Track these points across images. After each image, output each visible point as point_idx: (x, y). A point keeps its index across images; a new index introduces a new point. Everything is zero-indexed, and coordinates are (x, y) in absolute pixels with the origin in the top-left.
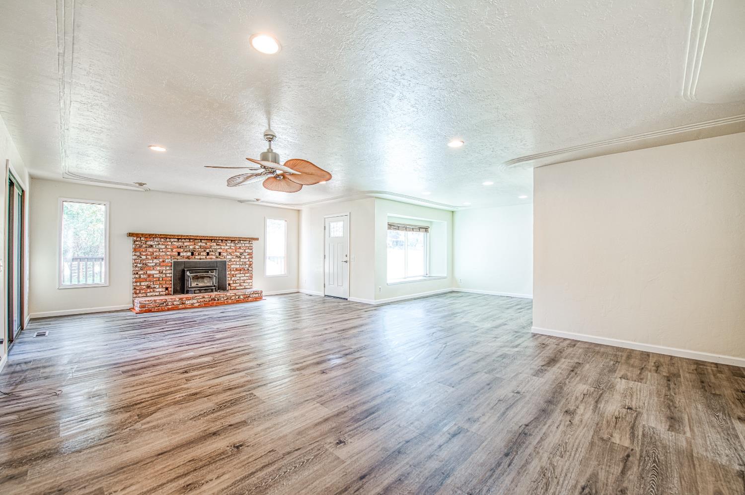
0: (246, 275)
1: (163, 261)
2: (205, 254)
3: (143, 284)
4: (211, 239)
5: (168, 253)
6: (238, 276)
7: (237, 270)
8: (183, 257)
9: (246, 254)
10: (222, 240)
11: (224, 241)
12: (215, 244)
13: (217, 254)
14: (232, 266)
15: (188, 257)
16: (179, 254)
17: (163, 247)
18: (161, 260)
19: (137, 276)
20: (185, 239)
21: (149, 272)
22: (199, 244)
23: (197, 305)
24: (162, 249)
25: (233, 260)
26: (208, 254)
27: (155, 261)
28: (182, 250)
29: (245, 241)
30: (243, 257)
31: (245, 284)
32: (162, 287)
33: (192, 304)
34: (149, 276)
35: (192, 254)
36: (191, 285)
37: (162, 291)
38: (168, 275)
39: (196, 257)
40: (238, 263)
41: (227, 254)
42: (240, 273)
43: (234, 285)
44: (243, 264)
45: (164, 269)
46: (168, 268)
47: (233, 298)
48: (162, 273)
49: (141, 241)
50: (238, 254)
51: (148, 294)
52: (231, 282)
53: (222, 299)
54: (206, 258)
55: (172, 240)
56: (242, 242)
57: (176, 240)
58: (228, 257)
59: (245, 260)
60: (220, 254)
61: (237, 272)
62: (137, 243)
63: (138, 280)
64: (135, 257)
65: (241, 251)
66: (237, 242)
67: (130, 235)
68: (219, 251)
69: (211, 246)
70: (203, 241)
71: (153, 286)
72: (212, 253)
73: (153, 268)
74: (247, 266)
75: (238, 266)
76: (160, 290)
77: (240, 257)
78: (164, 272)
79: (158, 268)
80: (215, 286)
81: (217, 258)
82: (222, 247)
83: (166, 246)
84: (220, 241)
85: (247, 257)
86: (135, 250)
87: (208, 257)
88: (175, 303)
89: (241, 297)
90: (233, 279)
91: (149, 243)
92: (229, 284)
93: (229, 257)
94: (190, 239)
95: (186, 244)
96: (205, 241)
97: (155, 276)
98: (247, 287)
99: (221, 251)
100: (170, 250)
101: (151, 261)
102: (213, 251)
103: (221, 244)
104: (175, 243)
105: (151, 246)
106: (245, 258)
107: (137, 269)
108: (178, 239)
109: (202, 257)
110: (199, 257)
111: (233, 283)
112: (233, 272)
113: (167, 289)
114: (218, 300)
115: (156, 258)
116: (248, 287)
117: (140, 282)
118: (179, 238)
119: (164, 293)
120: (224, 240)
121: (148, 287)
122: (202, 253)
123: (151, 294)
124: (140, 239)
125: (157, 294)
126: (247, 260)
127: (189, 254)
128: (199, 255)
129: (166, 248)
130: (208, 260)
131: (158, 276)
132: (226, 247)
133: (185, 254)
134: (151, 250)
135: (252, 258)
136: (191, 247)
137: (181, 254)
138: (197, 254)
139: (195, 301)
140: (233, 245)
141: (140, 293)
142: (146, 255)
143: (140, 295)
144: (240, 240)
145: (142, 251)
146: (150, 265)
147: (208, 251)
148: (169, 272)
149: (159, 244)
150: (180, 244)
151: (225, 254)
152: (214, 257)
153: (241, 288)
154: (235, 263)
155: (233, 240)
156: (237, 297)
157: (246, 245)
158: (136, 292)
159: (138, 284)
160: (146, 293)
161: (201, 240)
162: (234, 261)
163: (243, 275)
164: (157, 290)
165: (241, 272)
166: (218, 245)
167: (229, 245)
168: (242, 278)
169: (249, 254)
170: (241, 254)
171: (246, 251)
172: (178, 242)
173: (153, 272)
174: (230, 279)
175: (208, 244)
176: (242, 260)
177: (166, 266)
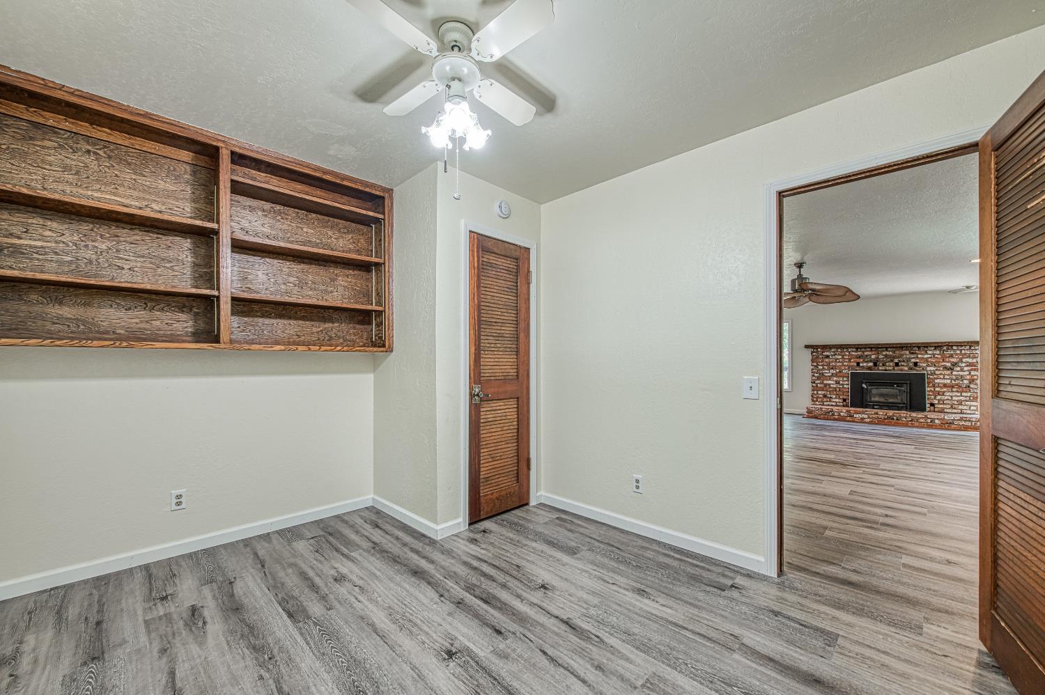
0: (964, 394)
1: (840, 372)
2: (892, 364)
3: (820, 392)
4: (900, 347)
5: (846, 364)
6: (948, 394)
7: (945, 386)
8: (863, 367)
9: (963, 365)
10: (919, 347)
11: (922, 348)
12: (907, 352)
13: (911, 364)
14: (937, 381)
15: (870, 368)
16: (858, 363)
17: (840, 357)
18: (838, 371)
19: (814, 385)
20: (865, 348)
21: (825, 382)
22: (884, 353)
24: (838, 359)
25: (937, 372)
26: (897, 364)
27: (832, 371)
28: (862, 360)
29: (962, 346)
30: (958, 369)
31: (960, 407)
32: (839, 398)
33: (863, 419)
34: (826, 385)
35: (875, 364)
36: (871, 398)
37: (840, 402)
38: (846, 386)
39: (880, 368)
40: (946, 377)
41: (928, 364)
42: (952, 391)
43: (941, 406)
44: (957, 379)
45: (841, 379)
46: (845, 379)
47: (922, 420)
48: (839, 383)
49: (817, 352)
50: (949, 365)
51: (825, 403)
52: (936, 402)
54: (894, 369)
55: (850, 350)
56: (955, 348)
57: (854, 349)
58: (928, 368)
59: (961, 373)
60: (916, 364)
61: (945, 390)
62: (814, 354)
63: (815, 388)
64: (812, 367)
65: (954, 360)
66: (945, 348)
67: (807, 347)
68: (913, 360)
69: (903, 355)
70: (889, 349)
71: (830, 396)
72: (903, 364)
73: (830, 378)
75: (949, 381)
76: (837, 400)
77: (952, 369)
78: (841, 382)
79: (835, 379)
80: (904, 403)
81: (911, 369)
82: (919, 356)
83: (843, 356)
84: (916, 349)
85: (966, 369)
86: (813, 361)
87: (896, 368)
88: (841, 414)
89: (937, 421)
90: (938, 397)
91: (825, 353)
92: (932, 405)
93: (931, 368)
94: (872, 348)
95: (866, 353)
96: (893, 349)
97: (831, 386)
98: (965, 411)
99: (918, 361)
100: (847, 360)
101: (828, 371)
102: (903, 361)
103: (917, 352)
104: (853, 353)
105: (828, 357)
106: (962, 370)
107: (814, 378)
108: (857, 348)
109: (887, 368)
110: (883, 368)
111: (939, 403)
112: (937, 389)
113: (844, 400)
114: (897, 419)
115: (832, 368)
116: (969, 412)
117: (818, 391)
118: (858, 347)
119: (842, 404)
120: (922, 346)
121: (825, 396)
122: (888, 364)
123: (828, 403)
124: (818, 351)
125: (834, 404)
127: (871, 364)
128: (883, 365)
129: (843, 358)
130: (897, 371)
131: (835, 386)
132: (926, 356)
133: (865, 364)
134: (827, 360)
135: (976, 370)
136: (873, 357)
137: (861, 365)
138: (881, 365)
139: (866, 416)
140: (938, 352)
141: (817, 401)
142: (823, 365)
143: (817, 403)
144: (950, 345)
145: (819, 362)
146: (826, 375)
147: (896, 361)
148: (846, 383)
149: (836, 354)
150: (859, 353)
151: (925, 365)
152: (907, 369)
153: (954, 411)
154: (942, 377)
155: (938, 346)
156: (929, 421)
157: (963, 352)
158: (814, 399)
159: (815, 392)
160: (823, 402)
161: (886, 348)
162: (941, 374)
163: (959, 394)
164: (834, 400)
165: (954, 390)
166: (913, 353)
167: (930, 352)
168: (957, 398)
169: (970, 365)
170: (955, 364)
171: (964, 360)
172: (857, 351)
173: (830, 382)
174: (933, 397)
175: (897, 352)
176: (956, 373)
177: (844, 377)
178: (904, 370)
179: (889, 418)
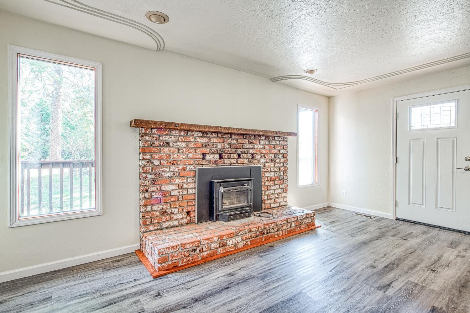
0: (281, 186)
1: (184, 169)
2: (235, 156)
3: (156, 208)
5: (190, 156)
6: (273, 188)
7: (271, 179)
8: (209, 161)
9: (281, 156)
10: (255, 136)
11: (257, 137)
12: (247, 141)
13: (250, 157)
14: (267, 174)
15: (215, 163)
16: (204, 155)
17: (184, 145)
18: (181, 167)
19: (147, 195)
20: (212, 133)
21: (164, 188)
22: (229, 141)
23: (241, 244)
24: (182, 148)
25: (267, 165)
26: (239, 157)
27: (173, 168)
28: (208, 150)
29: (280, 137)
30: (278, 160)
31: (279, 200)
32: (183, 211)
33: (236, 245)
34: (164, 193)
35: (221, 157)
36: (222, 207)
37: (182, 218)
38: (191, 191)
39: (226, 162)
40: (272, 170)
41: (261, 156)
42: (275, 185)
43: (269, 202)
44: (277, 171)
45: (185, 181)
46: (190, 180)
48: (182, 188)
49: (151, 135)
50: (273, 156)
51: (164, 225)
52: (266, 198)
53: (272, 231)
54: (237, 163)
55: (195, 134)
56: (276, 138)
57: (200, 134)
59: (279, 165)
60: (253, 156)
61: (271, 183)
62: (146, 138)
63: (148, 202)
64: (143, 163)
65: (276, 151)
66: (271, 138)
67: (138, 123)
68: (252, 151)
69: (243, 145)
70: (233, 136)
71: (170, 211)
72: (244, 155)
73: (170, 180)
74: (282, 173)
75: (272, 174)
76: (180, 216)
77: (274, 161)
78: (185, 186)
79: (177, 181)
80: (250, 206)
81: (249, 162)
82: (256, 146)
83: (187, 143)
84: (253, 137)
85: (282, 160)
86: (143, 150)
87: (240, 161)
89: (293, 225)
90: (267, 192)
91: (164, 138)
92: (264, 201)
93: (263, 161)
94: (218, 133)
95: (212, 141)
96: (237, 137)
97: (173, 193)
98: (282, 204)
99: (255, 152)
100: (192, 150)
101: (167, 169)
102: (244, 152)
103: (254, 141)
104: (199, 140)
105: (167, 144)
106: (280, 162)
107: (146, 183)
108: (203, 132)
109: (232, 162)
110: (228, 162)
111: (268, 199)
112: (267, 184)
113: (188, 213)
114: (268, 233)
115: (173, 164)
117: (152, 205)
118: (206, 131)
119: (185, 220)
120: (257, 135)
121: (163, 213)
122: (232, 155)
123: (168, 224)
124: (152, 132)
125: (175, 223)
126: (282, 165)
127: (217, 156)
128: (229, 158)
129: (187, 146)
130: (240, 165)
131: (176, 193)
132: (260, 146)
133: (211, 157)
134: (166, 150)
135: (286, 161)
136: (219, 146)
137: (207, 157)
138: (226, 157)
140: (267, 143)
141: (151, 224)
142: (160, 159)
143: (151, 227)
145: (154, 152)
146: (166, 175)
147: (239, 151)
148: (192, 186)
149: (178, 141)
150: (206, 140)
151: (259, 157)
152: (246, 161)
154: (269, 169)
155: (267, 136)
156: (289, 226)
157: (280, 143)
158: (146, 223)
159: (149, 208)
160: (160, 223)
161: (231, 134)
162: (269, 167)
163: (278, 187)
164: (176, 217)
165: (276, 183)
166: (251, 143)
167: (262, 142)
168: (277, 192)
169: (284, 156)
170: (276, 156)
171: (281, 152)
172: (203, 137)
173: (170, 187)
175: (240, 141)
176: (276, 165)
177: (188, 177)
178: (244, 162)
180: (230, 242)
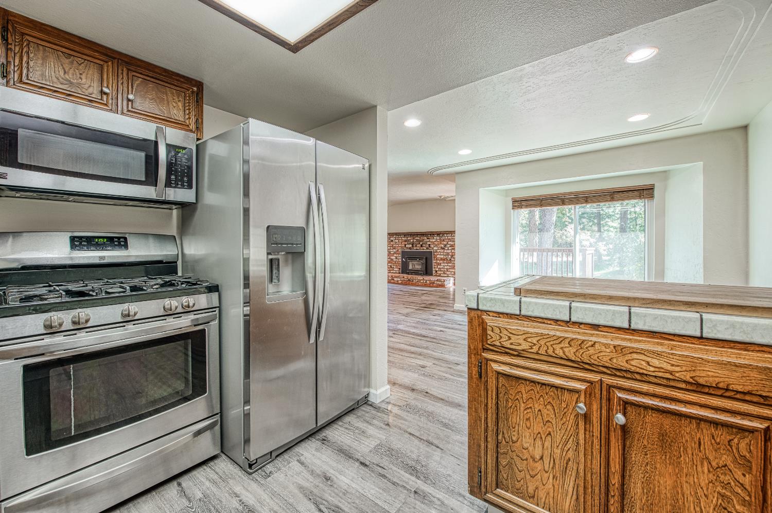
0: (449, 265)
1: (398, 251)
2: (420, 245)
4: (423, 234)
5: (400, 245)
6: (442, 264)
7: (441, 259)
8: (407, 248)
9: (449, 246)
10: (431, 235)
12: (426, 238)
13: (427, 246)
14: (438, 256)
15: (410, 248)
16: (405, 245)
17: (397, 241)
18: (396, 250)
20: (408, 235)
21: (392, 257)
22: (416, 238)
23: (400, 282)
25: (438, 251)
26: (422, 246)
27: (394, 250)
28: (407, 243)
29: (448, 234)
32: (397, 268)
33: (398, 281)
34: (392, 259)
35: (413, 246)
37: (397, 270)
38: (400, 260)
39: (414, 248)
40: (442, 254)
41: (434, 246)
43: (439, 272)
44: (446, 255)
45: (398, 256)
47: (422, 281)
50: (443, 246)
52: (437, 270)
56: (445, 235)
57: (403, 236)
59: (448, 251)
60: (429, 245)
61: (441, 262)
65: (445, 243)
66: (441, 235)
68: (428, 243)
69: (424, 239)
74: (450, 257)
75: (443, 256)
77: (444, 249)
78: (398, 258)
79: (395, 255)
80: (422, 271)
81: (427, 248)
82: (431, 240)
83: (399, 240)
84: (429, 235)
85: (450, 248)
87: (421, 248)
90: (438, 267)
91: (393, 238)
93: (435, 248)
94: (411, 235)
95: (408, 238)
96: (420, 236)
98: (449, 275)
99: (430, 243)
100: (401, 243)
102: (424, 244)
103: (430, 237)
104: (403, 239)
105: (392, 241)
106: (448, 249)
109: (417, 248)
112: (438, 261)
113: (399, 269)
116: (451, 276)
118: (405, 235)
119: (398, 272)
120: (432, 234)
122: (418, 245)
125: (395, 272)
126: (450, 251)
127: (411, 246)
128: (416, 246)
129: (399, 242)
130: (421, 250)
131: (395, 260)
132: (433, 240)
134: (392, 243)
135: (454, 249)
136: (412, 241)
137: (407, 246)
140: (438, 238)
144: (443, 233)
146: (392, 253)
147: (421, 243)
148: (400, 258)
152: (425, 248)
153: (446, 275)
154: (440, 253)
155: (438, 234)
156: (425, 281)
157: (449, 237)
161: (417, 235)
163: (447, 265)
164: (395, 269)
165: (445, 262)
166: (428, 238)
167: (435, 238)
168: (445, 267)
169: (452, 246)
170: (445, 245)
171: (449, 243)
172: (405, 237)
174: (436, 267)
175: (422, 238)
176: (445, 251)
177: (399, 254)
178: (424, 249)
179: (409, 280)
180: (395, 279)
